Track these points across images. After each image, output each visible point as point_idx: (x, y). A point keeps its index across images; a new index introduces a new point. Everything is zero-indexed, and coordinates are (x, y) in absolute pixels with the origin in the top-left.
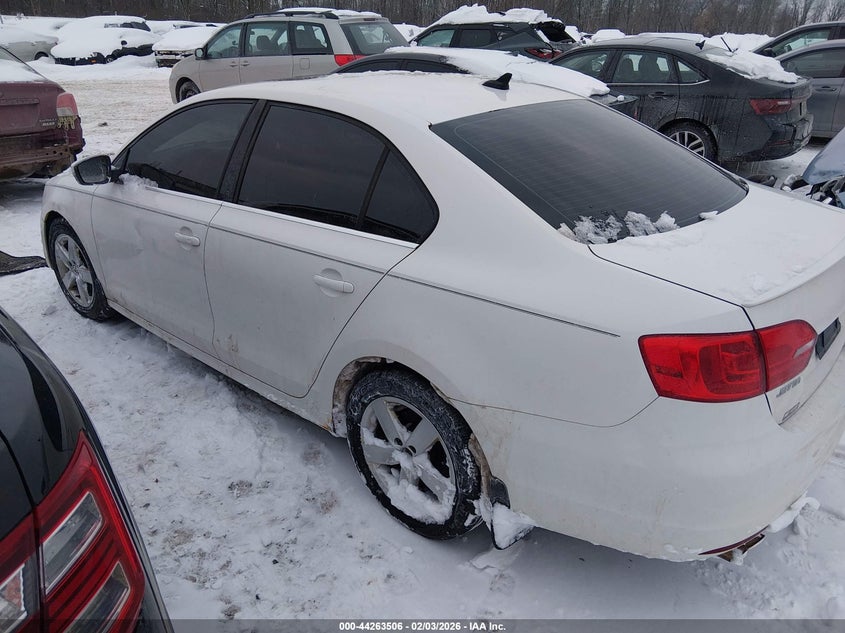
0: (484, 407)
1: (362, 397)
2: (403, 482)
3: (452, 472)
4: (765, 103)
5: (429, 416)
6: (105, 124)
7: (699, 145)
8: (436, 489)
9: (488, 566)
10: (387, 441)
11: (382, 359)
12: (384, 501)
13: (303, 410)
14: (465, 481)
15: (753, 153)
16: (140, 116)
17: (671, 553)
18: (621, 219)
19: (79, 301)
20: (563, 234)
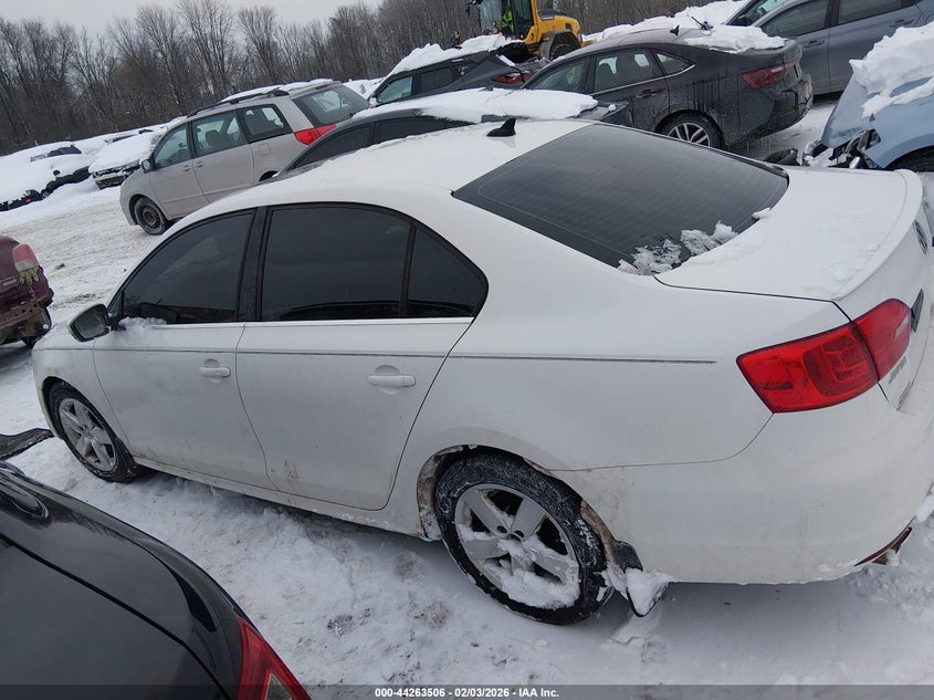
0: (589, 470)
1: (449, 492)
2: (517, 572)
3: (569, 548)
4: (758, 74)
5: (531, 495)
6: (62, 266)
7: (702, 134)
8: (556, 570)
9: (632, 638)
10: (488, 531)
11: (463, 446)
12: (501, 597)
13: (386, 522)
14: (587, 554)
15: (759, 129)
16: (97, 248)
17: (826, 572)
18: (677, 240)
19: (100, 466)
20: (625, 271)
